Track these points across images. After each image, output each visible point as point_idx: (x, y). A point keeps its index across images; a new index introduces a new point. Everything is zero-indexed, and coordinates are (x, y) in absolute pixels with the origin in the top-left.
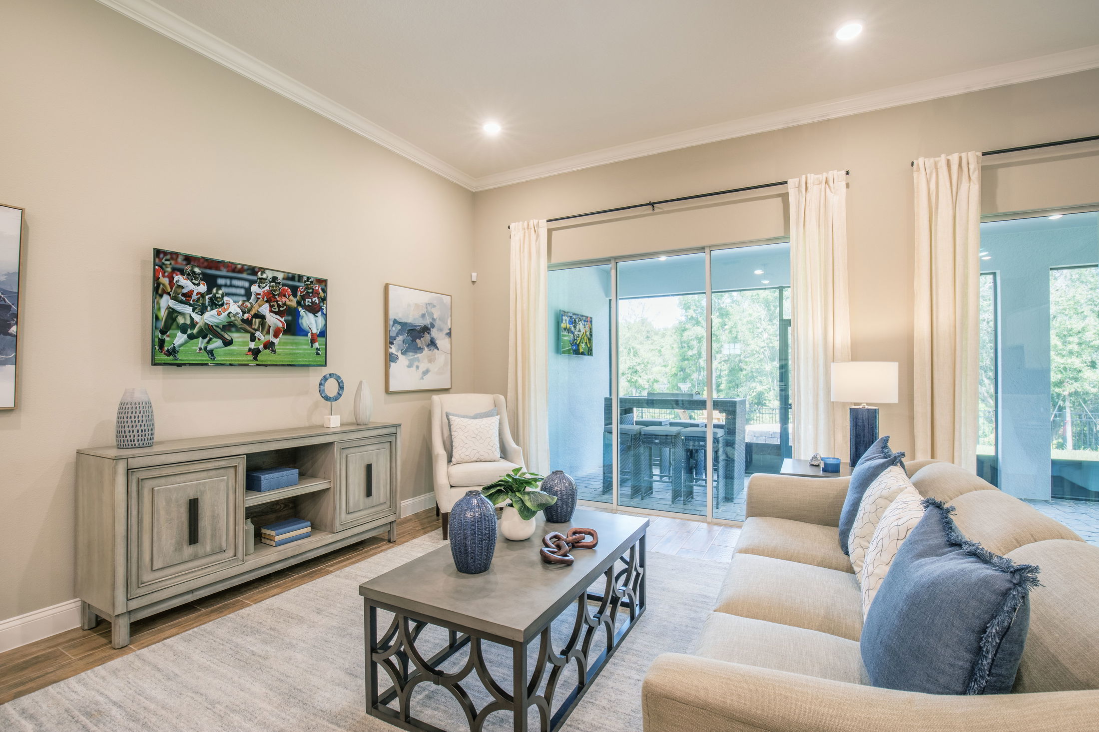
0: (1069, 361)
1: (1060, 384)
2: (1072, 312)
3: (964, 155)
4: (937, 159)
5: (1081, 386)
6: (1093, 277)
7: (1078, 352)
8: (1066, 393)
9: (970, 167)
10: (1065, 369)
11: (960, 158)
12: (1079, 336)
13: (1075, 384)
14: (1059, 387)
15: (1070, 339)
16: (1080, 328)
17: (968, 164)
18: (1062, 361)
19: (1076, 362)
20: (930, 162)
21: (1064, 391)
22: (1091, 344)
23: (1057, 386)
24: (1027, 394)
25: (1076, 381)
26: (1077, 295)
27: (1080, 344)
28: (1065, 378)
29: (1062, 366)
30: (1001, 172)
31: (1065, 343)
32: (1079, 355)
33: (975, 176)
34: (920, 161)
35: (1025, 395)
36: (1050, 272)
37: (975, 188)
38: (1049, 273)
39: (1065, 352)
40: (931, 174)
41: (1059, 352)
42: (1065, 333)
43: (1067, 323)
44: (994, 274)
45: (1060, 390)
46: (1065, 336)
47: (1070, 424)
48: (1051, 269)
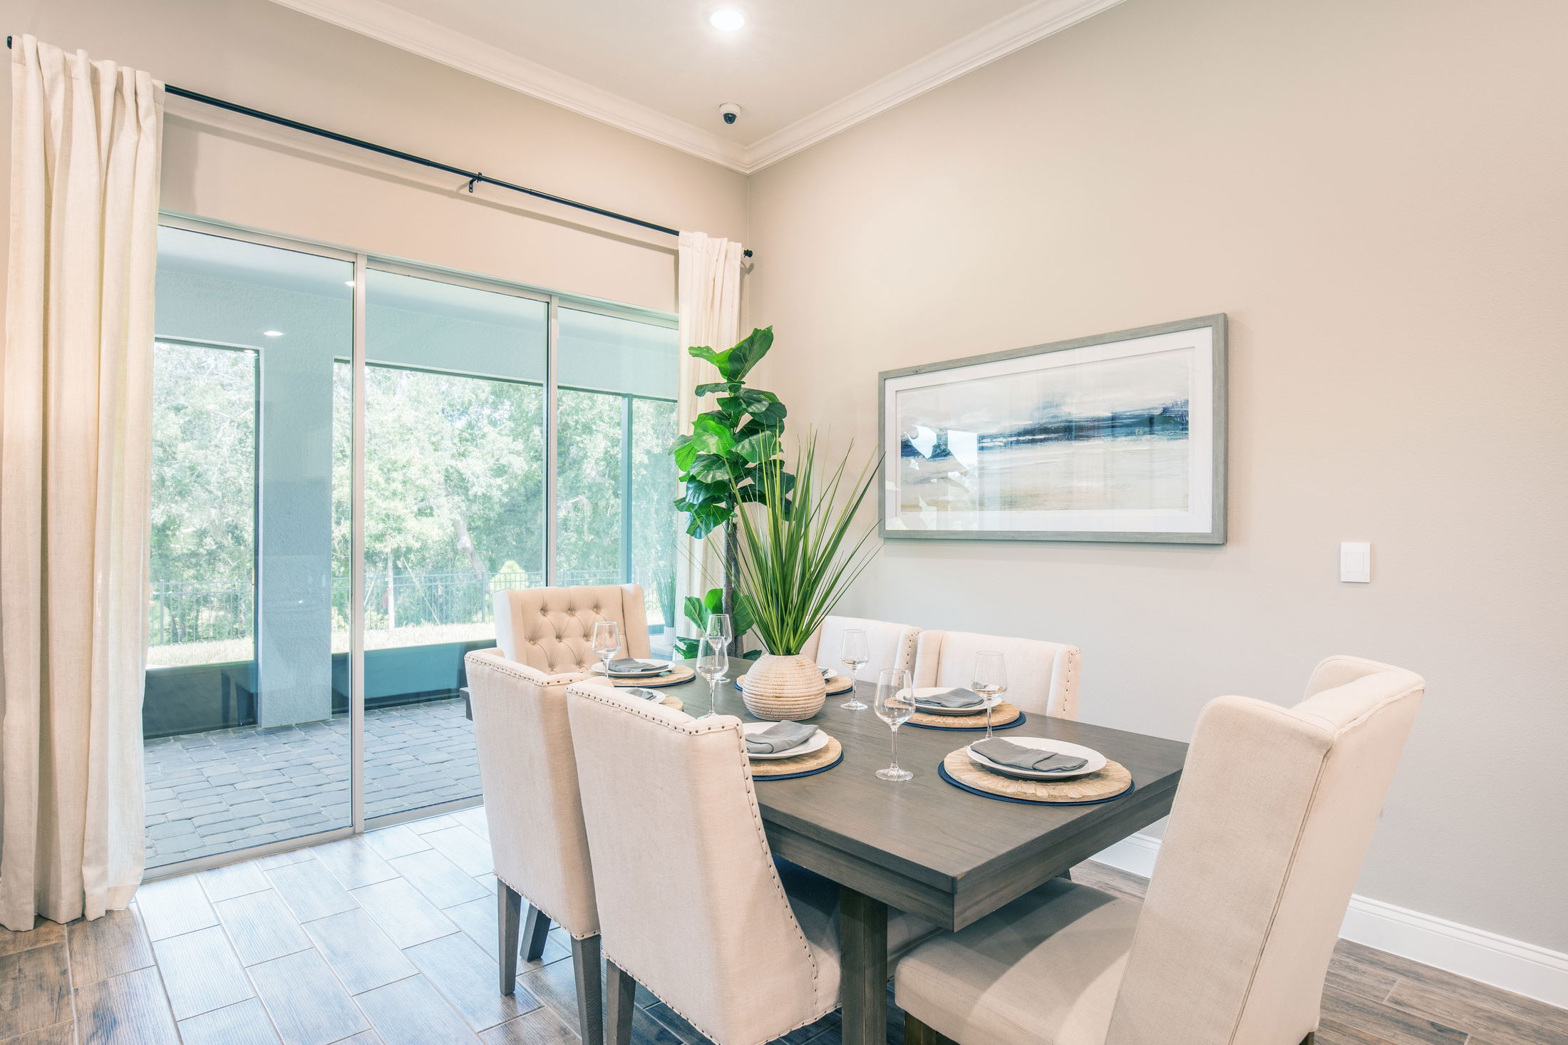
0: (392, 505)
1: (380, 537)
2: (397, 438)
3: (127, 72)
4: (69, 56)
5: (405, 540)
6: (431, 397)
7: (402, 493)
8: (388, 550)
9: (138, 101)
10: (388, 516)
11: (120, 77)
12: (404, 471)
13: (398, 537)
14: (381, 541)
15: (394, 475)
16: (404, 461)
17: (136, 94)
18: (384, 505)
19: (397, 507)
20: (52, 55)
21: (385, 547)
22: (418, 483)
23: (378, 540)
24: (299, 554)
25: (399, 533)
26: (403, 416)
27: (404, 482)
28: (387, 528)
29: (384, 512)
30: (204, 139)
31: (388, 480)
32: (403, 498)
33: (151, 123)
34: (26, 42)
35: (297, 557)
36: (336, 365)
37: (149, 149)
38: (333, 365)
39: (388, 492)
40: (53, 81)
41: (382, 492)
42: (389, 466)
43: (392, 453)
44: (257, 352)
45: (382, 545)
46: (389, 470)
47: (392, 592)
48: (336, 360)
